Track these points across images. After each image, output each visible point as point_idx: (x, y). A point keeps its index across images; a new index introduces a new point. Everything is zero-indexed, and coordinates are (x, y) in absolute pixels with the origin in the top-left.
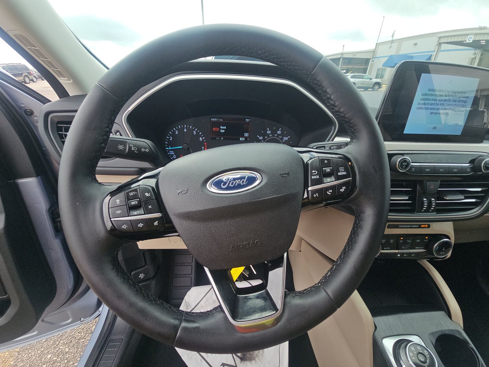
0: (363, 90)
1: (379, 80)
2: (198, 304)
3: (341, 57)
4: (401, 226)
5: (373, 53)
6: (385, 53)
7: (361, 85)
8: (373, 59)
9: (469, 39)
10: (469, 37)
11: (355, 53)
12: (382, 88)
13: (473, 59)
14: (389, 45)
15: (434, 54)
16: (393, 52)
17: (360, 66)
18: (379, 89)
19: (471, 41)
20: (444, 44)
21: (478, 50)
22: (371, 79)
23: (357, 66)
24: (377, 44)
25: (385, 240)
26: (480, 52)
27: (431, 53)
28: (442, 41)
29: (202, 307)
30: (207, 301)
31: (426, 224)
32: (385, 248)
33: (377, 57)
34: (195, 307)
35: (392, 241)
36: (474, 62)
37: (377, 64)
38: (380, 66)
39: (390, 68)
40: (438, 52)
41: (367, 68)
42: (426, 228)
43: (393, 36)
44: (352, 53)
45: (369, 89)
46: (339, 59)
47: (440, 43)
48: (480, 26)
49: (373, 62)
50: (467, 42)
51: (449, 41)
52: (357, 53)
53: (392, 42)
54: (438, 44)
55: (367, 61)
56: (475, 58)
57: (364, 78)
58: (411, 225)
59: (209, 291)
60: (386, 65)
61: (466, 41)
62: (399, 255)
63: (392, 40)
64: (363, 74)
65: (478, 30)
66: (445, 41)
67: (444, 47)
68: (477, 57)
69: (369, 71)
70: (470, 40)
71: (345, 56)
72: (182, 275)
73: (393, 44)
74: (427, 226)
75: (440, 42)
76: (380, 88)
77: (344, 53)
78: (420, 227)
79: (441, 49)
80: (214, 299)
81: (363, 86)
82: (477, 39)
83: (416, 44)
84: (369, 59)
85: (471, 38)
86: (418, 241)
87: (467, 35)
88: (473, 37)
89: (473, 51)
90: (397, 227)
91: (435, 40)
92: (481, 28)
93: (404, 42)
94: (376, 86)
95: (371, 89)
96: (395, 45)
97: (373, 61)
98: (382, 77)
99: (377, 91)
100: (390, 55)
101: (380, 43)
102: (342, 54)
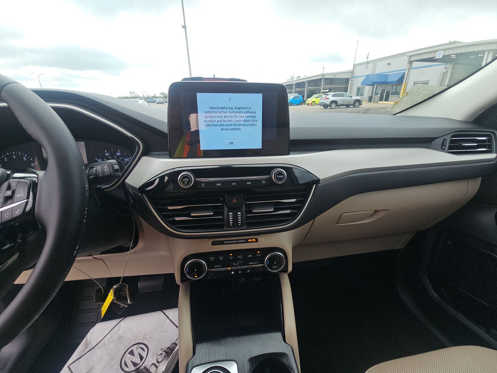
0: (345, 107)
1: (358, 98)
2: (100, 341)
3: (322, 78)
4: (226, 242)
5: (351, 73)
6: (362, 73)
7: (342, 103)
8: (353, 79)
9: (439, 54)
10: (438, 53)
11: (335, 74)
12: (362, 104)
13: (444, 73)
14: (365, 66)
15: (407, 72)
16: (369, 72)
17: (341, 85)
18: (360, 106)
19: (441, 57)
20: (415, 62)
21: (449, 64)
22: (351, 97)
23: (339, 85)
24: (354, 65)
25: (214, 258)
26: (451, 66)
27: (404, 71)
28: (412, 59)
29: (104, 345)
30: (112, 337)
31: (254, 238)
32: (215, 267)
33: (355, 76)
34: (95, 346)
35: (221, 258)
36: (446, 76)
37: (356, 83)
38: (359, 85)
39: (368, 86)
40: (410, 69)
41: (348, 87)
42: (254, 242)
43: (367, 58)
44: (332, 74)
45: (351, 106)
46: (321, 79)
47: (410, 62)
48: (450, 41)
49: (352, 82)
50: (437, 57)
51: (419, 59)
52: (337, 73)
53: (368, 63)
54: (409, 62)
55: (347, 81)
56: (447, 72)
57: (345, 96)
58: (237, 240)
59: (116, 326)
60: (364, 83)
61: (435, 57)
62: (233, 273)
63: (368, 62)
64: (343, 93)
65: (448, 45)
66: (416, 59)
67: (415, 64)
68: (449, 71)
69: (350, 89)
70: (439, 56)
71: (326, 77)
72: (88, 310)
73: (368, 65)
74: (254, 240)
75: (410, 60)
76: (360, 104)
77: (325, 75)
78: (247, 241)
79: (413, 67)
80: (120, 335)
81: (345, 103)
82: (447, 53)
83: (389, 64)
84: (349, 79)
85: (441, 54)
86: (250, 256)
87: (437, 51)
88: (442, 52)
89: (444, 66)
90: (222, 243)
91: (406, 59)
92: (451, 43)
93: (378, 62)
94: (356, 103)
95: (353, 106)
96: (370, 66)
97: (352, 80)
98: (362, 95)
99: (358, 107)
100: (367, 74)
101: (356, 64)
102: (323, 75)
